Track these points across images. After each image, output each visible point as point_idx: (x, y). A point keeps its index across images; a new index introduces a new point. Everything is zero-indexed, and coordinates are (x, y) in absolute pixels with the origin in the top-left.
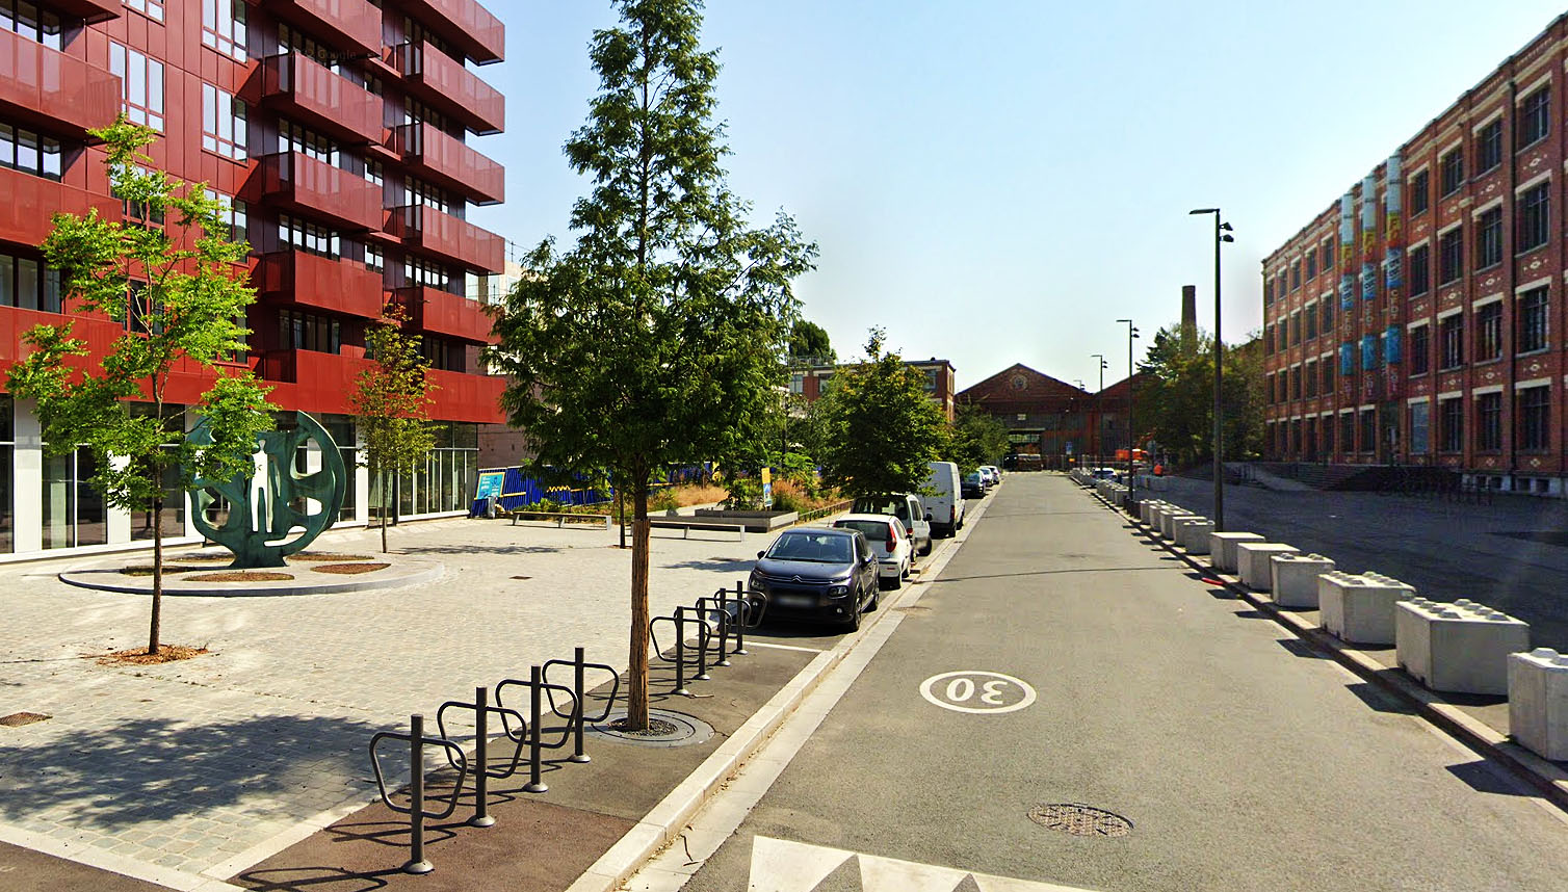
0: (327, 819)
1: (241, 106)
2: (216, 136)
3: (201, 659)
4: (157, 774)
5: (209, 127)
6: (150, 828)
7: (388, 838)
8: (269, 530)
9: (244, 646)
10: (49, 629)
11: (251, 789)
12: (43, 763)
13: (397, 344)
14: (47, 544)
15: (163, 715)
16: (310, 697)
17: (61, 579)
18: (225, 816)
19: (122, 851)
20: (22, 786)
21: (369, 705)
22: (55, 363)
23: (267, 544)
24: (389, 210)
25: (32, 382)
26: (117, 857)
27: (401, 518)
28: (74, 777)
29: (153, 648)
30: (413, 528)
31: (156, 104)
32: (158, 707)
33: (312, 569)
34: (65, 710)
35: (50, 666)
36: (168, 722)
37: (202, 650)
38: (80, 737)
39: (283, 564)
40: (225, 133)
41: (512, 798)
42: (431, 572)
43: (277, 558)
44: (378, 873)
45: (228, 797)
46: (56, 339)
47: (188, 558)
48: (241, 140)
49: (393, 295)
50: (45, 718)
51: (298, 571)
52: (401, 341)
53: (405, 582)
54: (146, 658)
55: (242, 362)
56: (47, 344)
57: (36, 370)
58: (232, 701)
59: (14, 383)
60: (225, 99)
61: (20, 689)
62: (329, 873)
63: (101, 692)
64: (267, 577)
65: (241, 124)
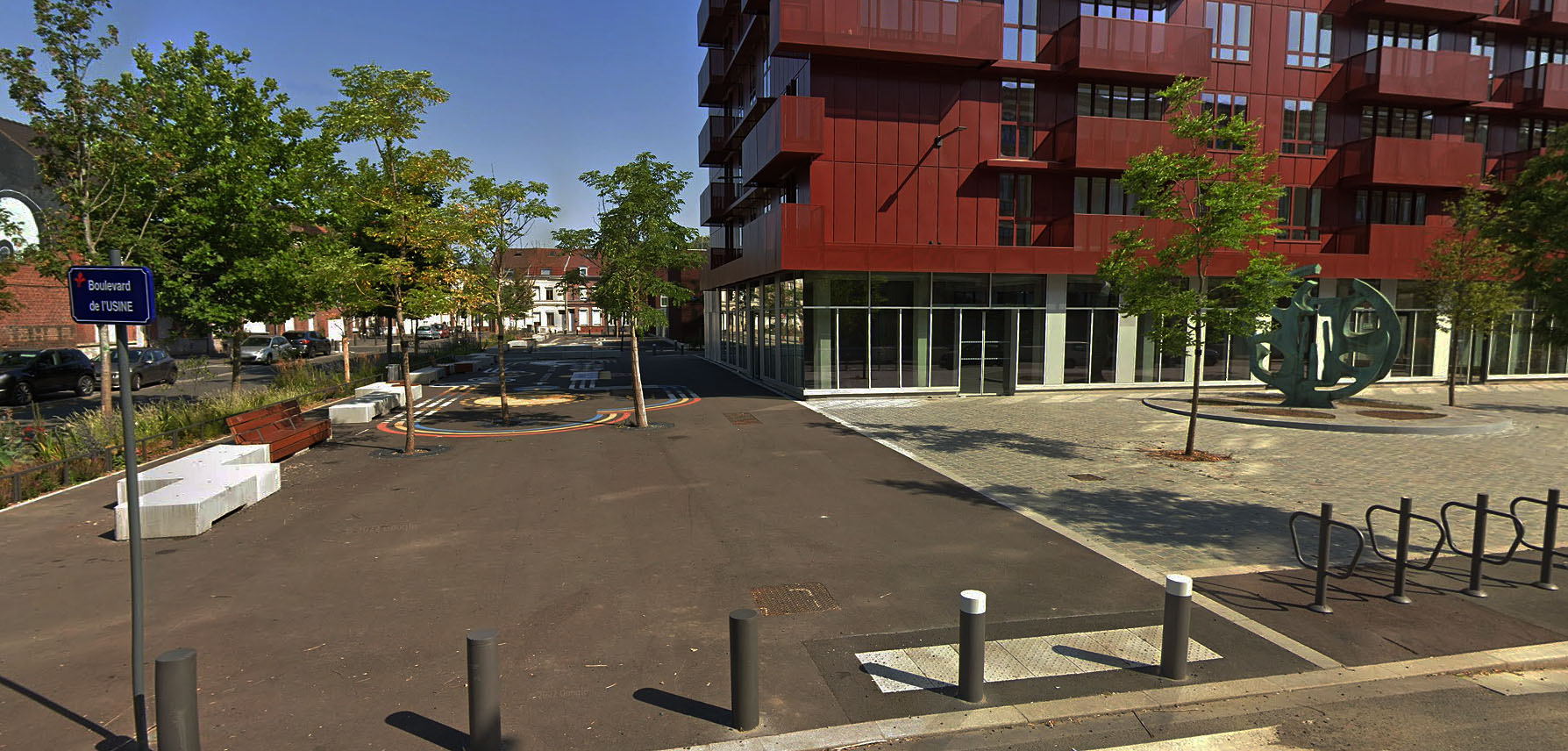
0: (1264, 568)
1: (1329, 19)
2: (1301, 53)
3: (1223, 463)
4: (1155, 520)
5: (1293, 45)
6: (1139, 545)
7: (1305, 589)
8: (1320, 377)
9: (1262, 460)
10: (1123, 432)
11: (1216, 542)
12: (1087, 501)
13: (1483, 212)
14: (1138, 379)
15: (1177, 491)
16: (1299, 498)
17: (1144, 403)
18: (1191, 550)
19: (1118, 550)
20: (1073, 510)
21: (1349, 513)
22: (1129, 255)
23: (1317, 389)
24: (1500, 77)
25: (1113, 269)
26: (1114, 553)
27: (1490, 377)
28: (1104, 512)
29: (1189, 451)
30: (1503, 388)
31: (1245, 40)
32: (1175, 486)
33: (1357, 413)
34: (1115, 477)
35: (1116, 452)
36: (1178, 495)
37: (1227, 458)
38: (1116, 493)
39: (1331, 406)
40: (1310, 47)
41: (1442, 594)
42: (1490, 426)
43: (1327, 401)
44: (1284, 604)
45: (1197, 542)
46: (1131, 239)
47: (1248, 396)
48: (1326, 48)
49: (1500, 161)
50: (1101, 479)
51: (1342, 413)
52: (1487, 209)
53: (1452, 431)
54: (1182, 457)
55: (1315, 239)
56: (1125, 242)
57: (1116, 261)
58: (1232, 491)
59: (1102, 270)
60: (1312, 18)
61: (1092, 462)
62: (1248, 595)
63: (1141, 471)
64: (1308, 415)
65: (1327, 35)
